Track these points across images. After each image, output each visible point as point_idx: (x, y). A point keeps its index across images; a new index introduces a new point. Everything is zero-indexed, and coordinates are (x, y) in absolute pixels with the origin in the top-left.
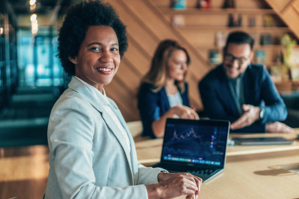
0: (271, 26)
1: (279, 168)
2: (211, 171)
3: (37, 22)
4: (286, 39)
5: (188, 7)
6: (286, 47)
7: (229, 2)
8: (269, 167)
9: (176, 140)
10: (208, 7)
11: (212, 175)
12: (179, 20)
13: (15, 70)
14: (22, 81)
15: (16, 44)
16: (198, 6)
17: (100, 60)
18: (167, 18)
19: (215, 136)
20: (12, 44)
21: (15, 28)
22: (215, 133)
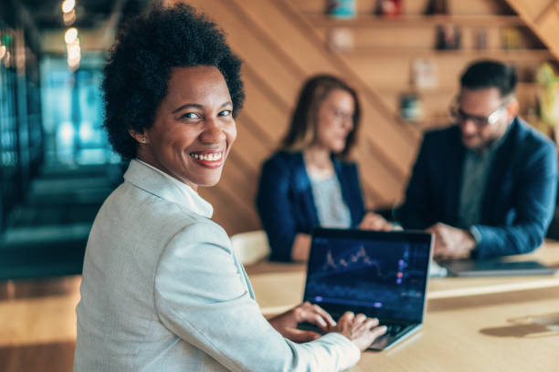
0: (517, 48)
1: (529, 321)
2: (398, 329)
3: (78, 42)
4: (546, 72)
5: (360, 13)
6: (545, 87)
7: (436, 3)
8: (509, 321)
9: (330, 268)
10: (398, 13)
11: (399, 337)
12: (343, 39)
13: (36, 134)
14: (51, 153)
15: (38, 85)
16: (379, 12)
17: (200, 138)
18: (321, 34)
19: (405, 261)
20: (32, 85)
21: (37, 55)
22: (406, 255)
